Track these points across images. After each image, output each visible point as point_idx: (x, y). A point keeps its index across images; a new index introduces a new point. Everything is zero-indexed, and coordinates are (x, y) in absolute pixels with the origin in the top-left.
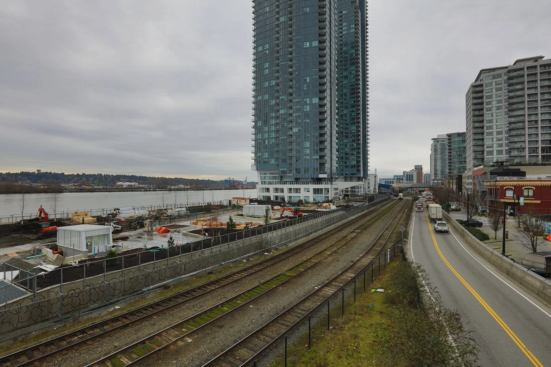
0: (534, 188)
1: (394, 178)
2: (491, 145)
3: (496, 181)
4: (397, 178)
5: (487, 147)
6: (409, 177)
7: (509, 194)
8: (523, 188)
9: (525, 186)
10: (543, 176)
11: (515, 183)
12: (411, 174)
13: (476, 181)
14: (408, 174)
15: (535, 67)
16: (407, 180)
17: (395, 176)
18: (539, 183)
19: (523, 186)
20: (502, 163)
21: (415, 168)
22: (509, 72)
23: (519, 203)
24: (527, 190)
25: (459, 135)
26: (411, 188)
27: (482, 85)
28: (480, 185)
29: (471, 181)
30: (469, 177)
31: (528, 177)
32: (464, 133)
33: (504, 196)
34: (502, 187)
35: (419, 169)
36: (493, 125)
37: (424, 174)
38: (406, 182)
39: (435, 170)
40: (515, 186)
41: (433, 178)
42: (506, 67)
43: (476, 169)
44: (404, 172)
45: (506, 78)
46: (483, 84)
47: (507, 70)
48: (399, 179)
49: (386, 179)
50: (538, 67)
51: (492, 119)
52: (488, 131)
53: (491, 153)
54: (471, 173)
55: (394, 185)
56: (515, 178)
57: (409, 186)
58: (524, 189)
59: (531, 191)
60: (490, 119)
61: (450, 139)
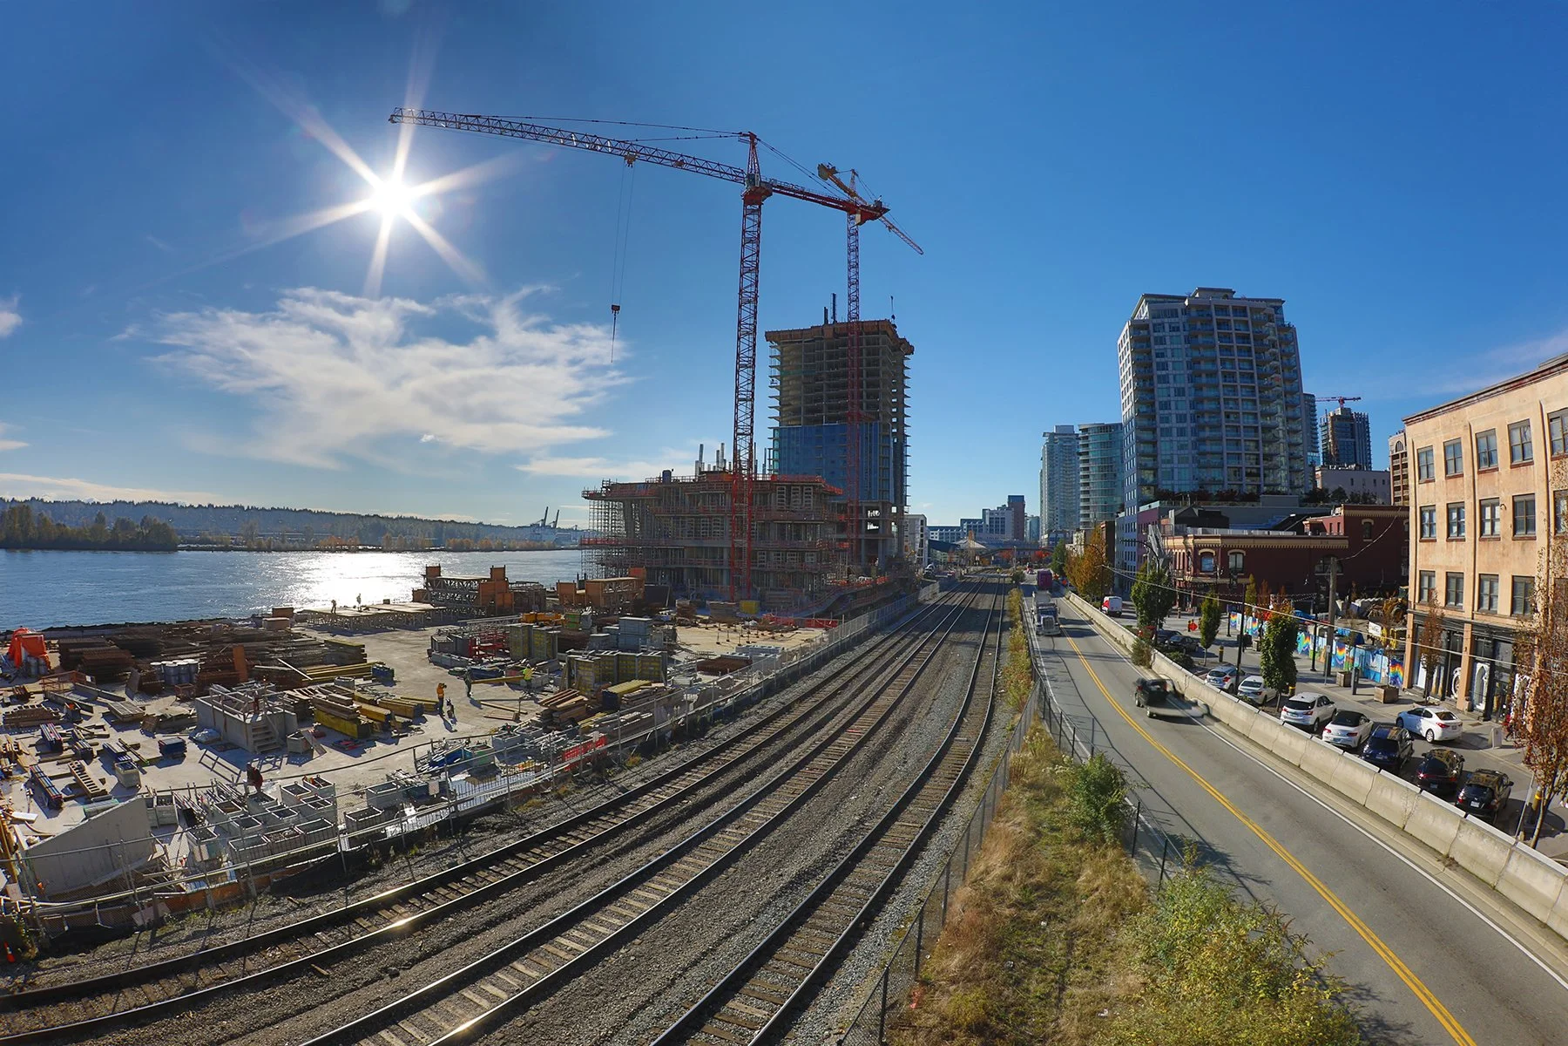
0: (1244, 552)
1: (962, 525)
2: (1168, 457)
3: (1186, 537)
4: (968, 526)
5: (1163, 462)
6: (995, 524)
7: (1207, 563)
8: (1229, 552)
9: (1232, 548)
11: (1217, 541)
12: (1000, 516)
14: (994, 516)
15: (1226, 308)
16: (991, 531)
17: (963, 521)
18: (1249, 543)
19: (1229, 549)
21: (1009, 503)
22: (1189, 307)
24: (1234, 556)
25: (1103, 428)
27: (1146, 327)
30: (1130, 526)
32: (1118, 426)
33: (1199, 569)
34: (1196, 549)
35: (1017, 502)
36: (1170, 414)
37: (1029, 516)
38: (990, 536)
39: (1051, 510)
40: (1216, 549)
41: (1045, 527)
42: (1184, 299)
43: (1144, 507)
44: (984, 510)
45: (1185, 319)
46: (1148, 325)
47: (1186, 303)
48: (971, 526)
49: (943, 529)
50: (1231, 308)
51: (1170, 401)
52: (1162, 425)
53: (1170, 473)
55: (964, 544)
56: (1217, 531)
58: (1231, 554)
59: (1240, 558)
60: (1165, 399)
61: (1087, 437)
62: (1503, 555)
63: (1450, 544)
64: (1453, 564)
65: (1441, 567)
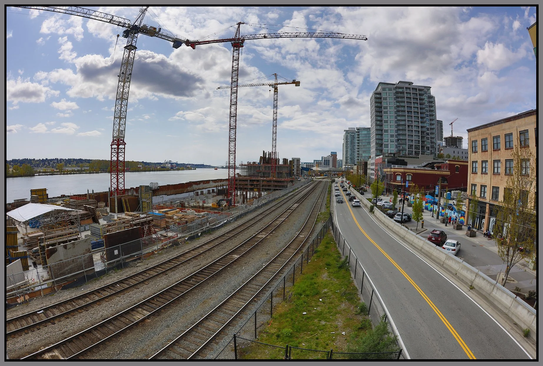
0: (412, 174)
1: (314, 162)
2: (387, 140)
3: (391, 168)
4: (316, 162)
5: (385, 141)
6: (326, 162)
7: (399, 178)
8: (406, 174)
9: (408, 173)
10: (416, 167)
11: (403, 170)
12: (328, 159)
13: (378, 167)
14: (326, 159)
15: (410, 88)
16: (325, 164)
18: (414, 171)
19: (407, 173)
20: (394, 154)
21: (331, 154)
22: (396, 88)
23: (405, 185)
24: (408, 176)
25: (365, 129)
26: (328, 171)
27: (380, 94)
28: (381, 171)
29: (373, 167)
30: (372, 164)
31: (409, 166)
32: (369, 128)
33: (395, 180)
34: (394, 173)
35: (334, 155)
36: (388, 125)
37: (338, 159)
38: (324, 166)
39: (346, 158)
40: (402, 173)
41: (344, 163)
42: (394, 84)
43: (377, 158)
44: (322, 157)
45: (394, 91)
47: (395, 86)
48: (318, 163)
49: (307, 163)
50: (411, 89)
51: (388, 120)
52: (385, 129)
53: (387, 146)
54: (373, 161)
55: (314, 168)
56: (403, 167)
57: (326, 170)
59: (410, 177)
60: (386, 119)
61: (359, 132)
62: (501, 180)
63: (482, 175)
64: (483, 182)
65: (479, 183)
